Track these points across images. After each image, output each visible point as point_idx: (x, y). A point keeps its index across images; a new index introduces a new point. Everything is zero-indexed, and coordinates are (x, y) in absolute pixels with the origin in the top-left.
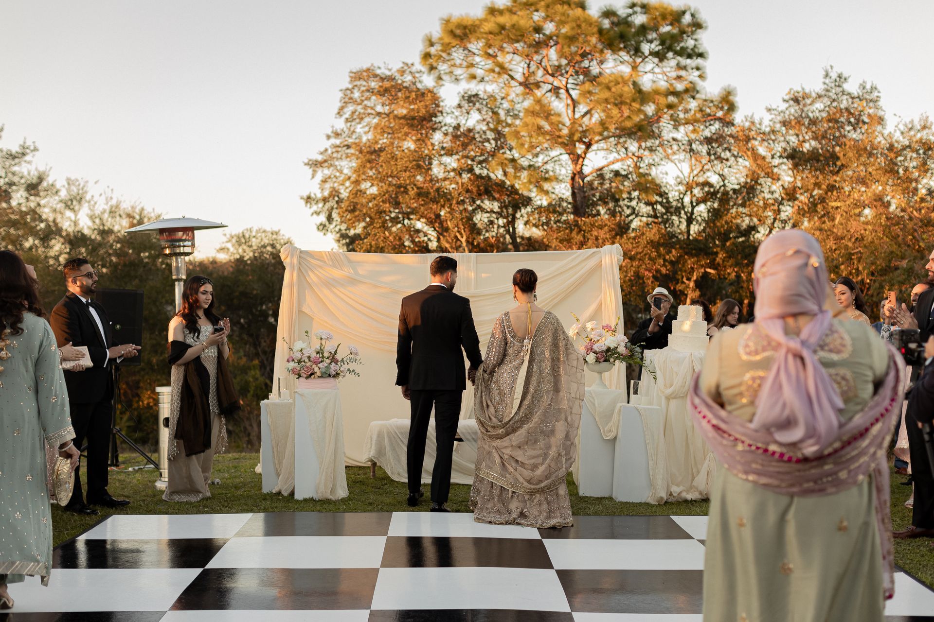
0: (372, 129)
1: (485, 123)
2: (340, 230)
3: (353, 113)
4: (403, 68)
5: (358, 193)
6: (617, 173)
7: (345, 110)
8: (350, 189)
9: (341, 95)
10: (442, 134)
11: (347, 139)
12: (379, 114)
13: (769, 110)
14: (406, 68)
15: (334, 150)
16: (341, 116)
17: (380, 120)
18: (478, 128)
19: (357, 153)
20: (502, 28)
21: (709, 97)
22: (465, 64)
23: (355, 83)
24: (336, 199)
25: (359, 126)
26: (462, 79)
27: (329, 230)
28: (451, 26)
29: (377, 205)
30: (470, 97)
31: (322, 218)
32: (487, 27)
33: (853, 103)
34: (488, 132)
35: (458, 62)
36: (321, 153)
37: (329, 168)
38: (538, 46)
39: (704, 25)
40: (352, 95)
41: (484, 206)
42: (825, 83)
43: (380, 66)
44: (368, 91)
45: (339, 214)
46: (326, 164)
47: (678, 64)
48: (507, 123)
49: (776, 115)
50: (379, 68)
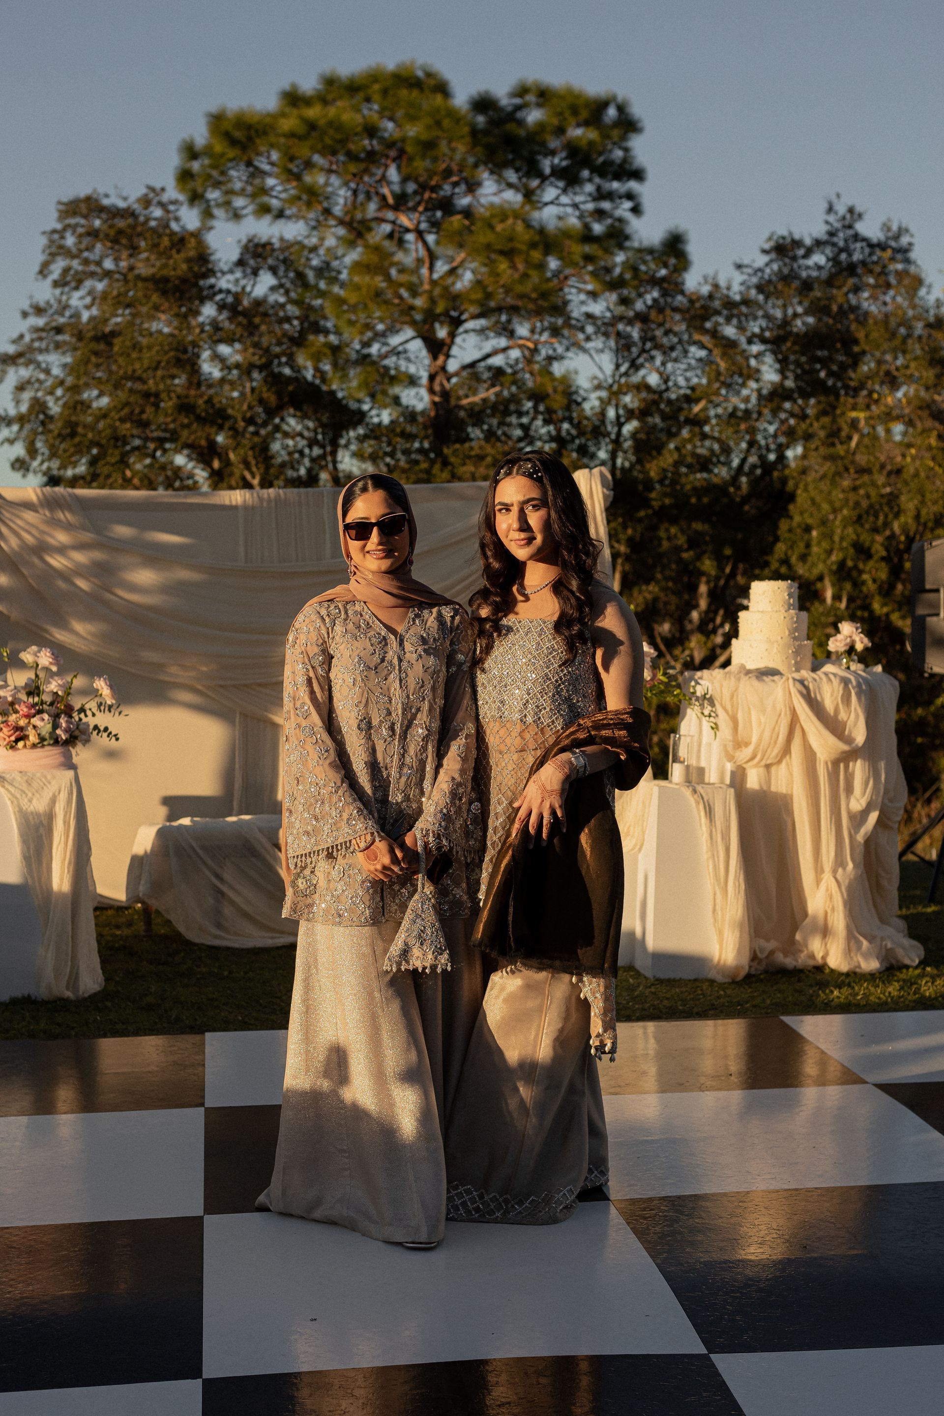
0: (97, 301)
1: (282, 291)
2: (49, 469)
3: (66, 271)
4: (146, 195)
5: (78, 406)
6: (498, 372)
7: (53, 267)
8: (65, 399)
9: (43, 241)
10: (215, 307)
11: (56, 317)
12: (108, 274)
13: (739, 267)
14: (151, 195)
15: (35, 336)
16: (45, 276)
17: (110, 285)
18: (272, 298)
19: (74, 340)
20: (312, 126)
21: (646, 243)
22: (249, 189)
23: (68, 221)
24: (41, 417)
25: (77, 294)
26: (246, 216)
27: (31, 469)
28: (226, 126)
29: (110, 426)
30: (257, 245)
31: (19, 450)
32: (288, 124)
33: (870, 255)
34: (289, 307)
35: (238, 185)
36: (14, 342)
37: (27, 365)
38: (372, 157)
39: (640, 125)
40: (62, 242)
41: (285, 427)
42: (827, 222)
43: (109, 192)
44: (88, 234)
45: (47, 441)
46: (22, 360)
47: (599, 188)
48: (319, 290)
49: (749, 275)
50: (107, 196)
